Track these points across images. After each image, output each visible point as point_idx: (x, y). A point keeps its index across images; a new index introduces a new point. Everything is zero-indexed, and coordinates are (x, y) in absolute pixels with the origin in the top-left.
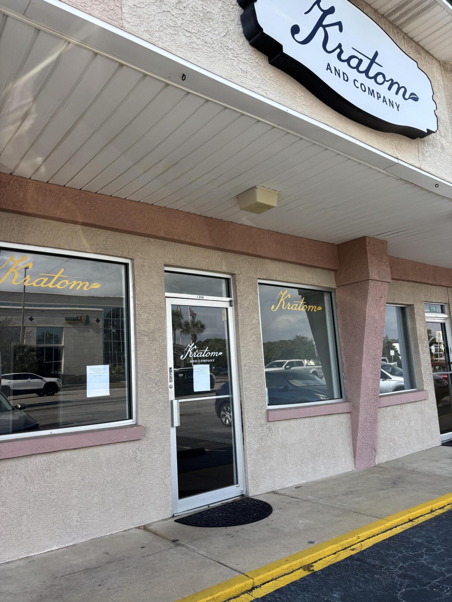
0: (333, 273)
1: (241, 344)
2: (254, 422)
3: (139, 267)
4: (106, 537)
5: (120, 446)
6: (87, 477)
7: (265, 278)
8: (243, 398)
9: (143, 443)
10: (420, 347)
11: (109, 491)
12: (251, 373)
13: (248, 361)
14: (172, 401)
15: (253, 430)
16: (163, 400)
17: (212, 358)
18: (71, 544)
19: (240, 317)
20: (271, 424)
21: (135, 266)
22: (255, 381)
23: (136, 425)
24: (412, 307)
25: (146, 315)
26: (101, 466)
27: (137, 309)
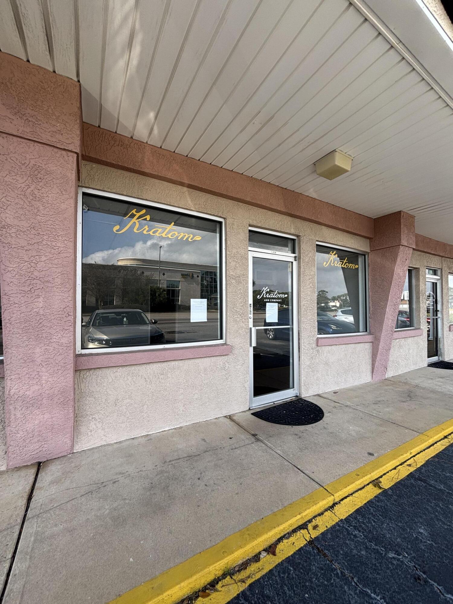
0: (368, 240)
1: (302, 290)
2: (307, 346)
3: (230, 225)
4: (203, 423)
5: (213, 359)
6: (190, 380)
7: (321, 240)
8: (301, 329)
9: (230, 358)
10: (421, 298)
11: (206, 391)
12: (308, 311)
13: (306, 303)
14: (251, 329)
15: (307, 352)
16: (245, 327)
17: (280, 299)
18: (178, 426)
19: (302, 270)
20: (319, 348)
21: (227, 224)
22: (310, 317)
23: (225, 344)
24: (417, 270)
25: (234, 263)
26: (200, 372)
27: (228, 258)
